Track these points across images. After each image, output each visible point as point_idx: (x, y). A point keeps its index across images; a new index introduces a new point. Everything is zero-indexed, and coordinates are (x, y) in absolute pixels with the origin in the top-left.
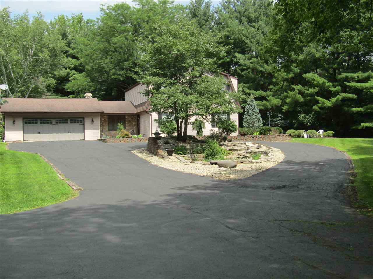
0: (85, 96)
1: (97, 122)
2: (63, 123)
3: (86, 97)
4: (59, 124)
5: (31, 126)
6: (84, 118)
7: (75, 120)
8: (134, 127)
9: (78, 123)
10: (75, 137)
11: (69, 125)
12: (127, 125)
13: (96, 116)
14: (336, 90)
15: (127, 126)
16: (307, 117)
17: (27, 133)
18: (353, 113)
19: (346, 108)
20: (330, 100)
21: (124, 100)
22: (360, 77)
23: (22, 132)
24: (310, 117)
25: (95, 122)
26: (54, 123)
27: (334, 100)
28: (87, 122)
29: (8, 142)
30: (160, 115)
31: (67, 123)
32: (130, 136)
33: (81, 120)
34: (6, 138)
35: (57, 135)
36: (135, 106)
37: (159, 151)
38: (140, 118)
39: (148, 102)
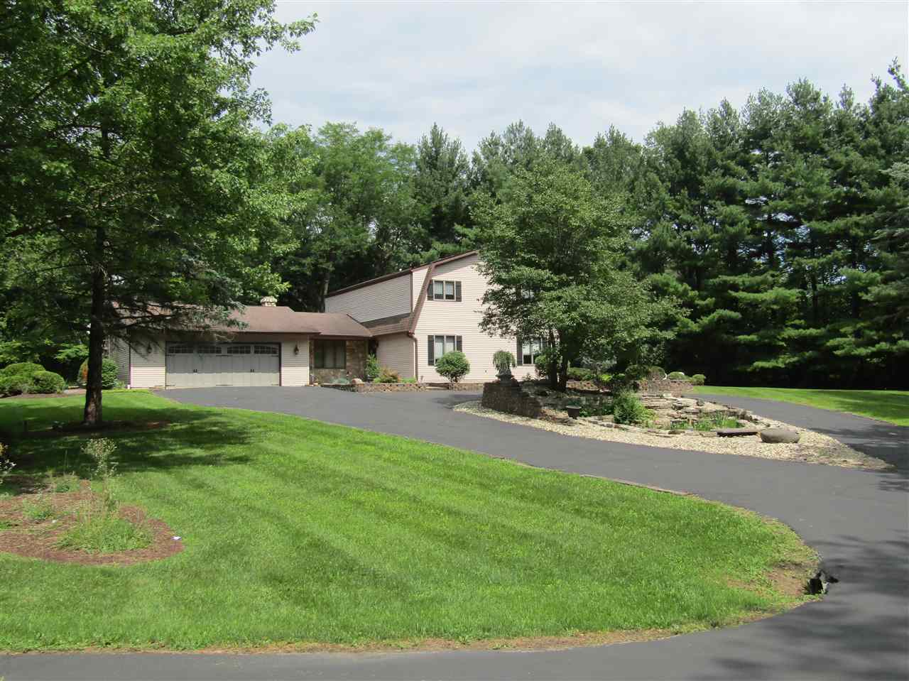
0: (264, 303)
1: (305, 351)
2: (242, 352)
3: (266, 304)
4: (234, 355)
5: (180, 357)
6: (280, 345)
7: (264, 348)
9: (269, 353)
10: (263, 379)
11: (252, 358)
13: (302, 341)
14: (707, 305)
15: (349, 361)
16: (655, 349)
17: (173, 372)
18: (738, 344)
19: (725, 336)
20: (698, 320)
22: (747, 283)
23: (163, 370)
24: (659, 349)
25: (300, 352)
26: (224, 352)
27: (705, 320)
28: (286, 352)
29: (134, 389)
30: (431, 340)
31: (248, 352)
32: (399, 379)
33: (274, 346)
34: (132, 381)
35: (230, 375)
36: (362, 323)
37: (545, 409)
38: (378, 345)
39: (412, 317)
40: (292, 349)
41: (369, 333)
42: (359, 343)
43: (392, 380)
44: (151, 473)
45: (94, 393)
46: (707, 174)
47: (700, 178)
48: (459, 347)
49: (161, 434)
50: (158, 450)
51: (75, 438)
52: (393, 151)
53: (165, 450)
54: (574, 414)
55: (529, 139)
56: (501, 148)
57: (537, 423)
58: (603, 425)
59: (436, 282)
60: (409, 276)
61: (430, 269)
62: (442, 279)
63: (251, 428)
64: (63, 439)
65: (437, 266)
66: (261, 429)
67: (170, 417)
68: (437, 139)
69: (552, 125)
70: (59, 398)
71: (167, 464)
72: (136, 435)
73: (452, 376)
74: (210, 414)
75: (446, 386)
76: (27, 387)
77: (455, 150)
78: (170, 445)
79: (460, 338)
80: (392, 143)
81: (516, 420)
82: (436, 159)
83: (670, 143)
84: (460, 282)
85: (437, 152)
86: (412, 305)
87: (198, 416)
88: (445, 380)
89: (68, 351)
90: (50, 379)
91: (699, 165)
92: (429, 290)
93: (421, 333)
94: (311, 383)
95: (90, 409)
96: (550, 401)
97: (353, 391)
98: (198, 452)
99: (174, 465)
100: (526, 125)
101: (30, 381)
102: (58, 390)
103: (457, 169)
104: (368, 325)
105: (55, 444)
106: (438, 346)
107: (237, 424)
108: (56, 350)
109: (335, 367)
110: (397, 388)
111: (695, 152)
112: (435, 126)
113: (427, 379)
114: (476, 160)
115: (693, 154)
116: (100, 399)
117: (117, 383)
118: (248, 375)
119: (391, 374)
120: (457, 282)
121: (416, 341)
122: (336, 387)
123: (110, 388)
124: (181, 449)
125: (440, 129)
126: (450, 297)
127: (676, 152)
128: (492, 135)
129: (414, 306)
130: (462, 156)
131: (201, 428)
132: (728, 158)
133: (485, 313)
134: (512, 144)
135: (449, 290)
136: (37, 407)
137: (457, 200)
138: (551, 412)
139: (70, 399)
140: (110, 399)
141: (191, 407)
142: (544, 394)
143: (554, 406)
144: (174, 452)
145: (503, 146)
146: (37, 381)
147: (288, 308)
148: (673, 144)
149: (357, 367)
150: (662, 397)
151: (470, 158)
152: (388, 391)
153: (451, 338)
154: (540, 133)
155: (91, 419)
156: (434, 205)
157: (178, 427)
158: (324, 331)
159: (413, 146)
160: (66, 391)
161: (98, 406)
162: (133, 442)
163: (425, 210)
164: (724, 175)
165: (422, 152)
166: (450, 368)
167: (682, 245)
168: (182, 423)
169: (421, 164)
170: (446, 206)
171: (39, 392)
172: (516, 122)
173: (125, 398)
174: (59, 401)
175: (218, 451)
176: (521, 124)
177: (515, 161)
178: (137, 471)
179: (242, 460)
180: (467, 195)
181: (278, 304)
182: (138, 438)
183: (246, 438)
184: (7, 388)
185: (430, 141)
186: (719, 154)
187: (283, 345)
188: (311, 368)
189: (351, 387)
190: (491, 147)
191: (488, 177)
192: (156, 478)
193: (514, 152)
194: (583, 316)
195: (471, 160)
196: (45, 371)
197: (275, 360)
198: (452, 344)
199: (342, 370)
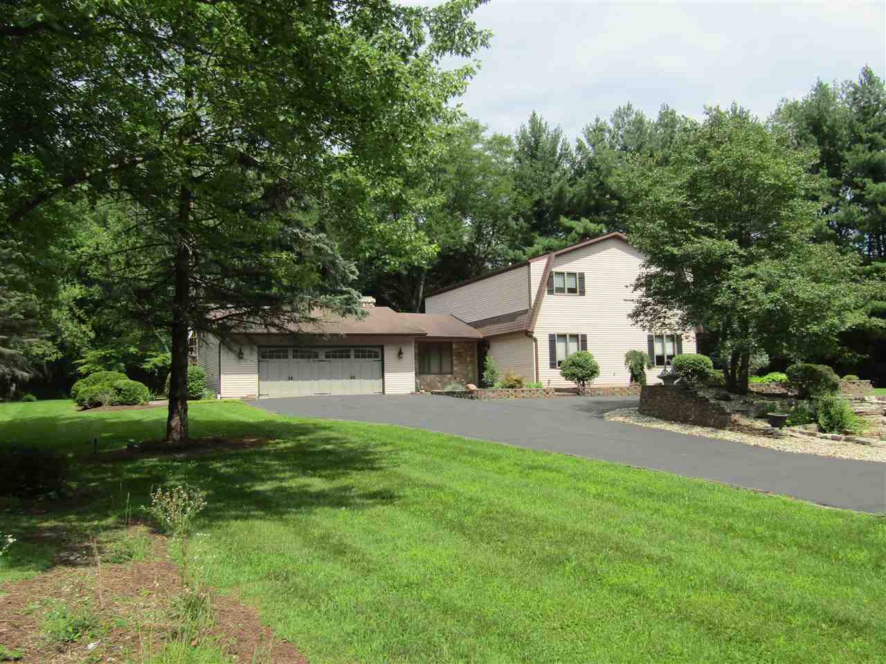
0: (362, 304)
1: (410, 354)
2: (341, 357)
4: (333, 360)
5: (274, 364)
6: (382, 348)
7: (365, 352)
8: (470, 368)
9: (370, 357)
10: (364, 387)
11: (354, 363)
12: (455, 362)
13: (407, 343)
15: (456, 365)
21: (423, 311)
23: (256, 376)
25: (404, 356)
26: (322, 357)
28: (390, 355)
29: (226, 399)
30: (553, 340)
31: (348, 357)
32: (524, 383)
33: (377, 350)
34: (222, 391)
35: (328, 382)
36: (468, 324)
37: (736, 417)
38: (489, 347)
39: (531, 313)
40: (397, 352)
41: (478, 334)
42: (466, 345)
43: (515, 385)
44: (257, 523)
45: (179, 403)
46: (849, 149)
47: (841, 154)
48: (584, 347)
49: (264, 454)
50: (263, 480)
51: (153, 461)
52: (490, 143)
53: (271, 479)
54: (777, 422)
55: (639, 122)
56: (607, 135)
57: (728, 435)
58: (826, 438)
59: (557, 273)
60: (526, 268)
61: (549, 259)
62: (562, 271)
63: (376, 446)
64: (138, 463)
65: (557, 256)
66: (389, 448)
67: (271, 431)
68: (537, 128)
69: (665, 107)
70: (142, 410)
71: (278, 505)
72: (231, 457)
73: (579, 379)
74: (317, 428)
75: (576, 392)
76: (108, 398)
77: (555, 139)
78: (277, 471)
79: (584, 336)
80: (487, 135)
81: (697, 431)
82: (537, 149)
83: (803, 117)
84: (583, 274)
85: (537, 142)
86: (530, 300)
87: (303, 430)
88: (571, 384)
89: (155, 360)
90: (133, 388)
91: (839, 140)
92: (548, 284)
93: (541, 333)
94: (417, 390)
95: (173, 424)
96: (738, 407)
97: (472, 398)
98: (317, 484)
99: (289, 506)
100: (635, 108)
101: (112, 391)
102: (142, 401)
103: (560, 158)
104: (476, 325)
105: (129, 471)
106: (560, 347)
107: (355, 441)
108: (142, 359)
109: (441, 373)
110: (522, 394)
111: (834, 126)
112: (534, 115)
113: (554, 385)
114: (580, 148)
115: (832, 128)
116: (186, 411)
117: (206, 392)
118: (347, 382)
119: (515, 378)
120: (579, 274)
121: (535, 340)
122: (448, 394)
123: (198, 398)
124: (292, 478)
125: (539, 117)
126: (572, 291)
127: (811, 128)
128: (597, 120)
129: (533, 302)
130: (564, 144)
131: (313, 446)
132: (874, 130)
133: (638, 302)
134: (619, 128)
135: (570, 283)
136: (115, 420)
137: (561, 190)
138: (744, 421)
139: (155, 411)
140: (197, 410)
141: (293, 419)
142: (727, 399)
143: (745, 413)
144: (284, 484)
145: (610, 131)
146: (119, 391)
147: (388, 308)
148: (807, 119)
149: (465, 373)
150: (863, 400)
151: (573, 146)
152: (512, 398)
153: (574, 337)
154: (652, 116)
155: (176, 436)
156: (536, 197)
157: (282, 446)
158: (432, 332)
159: (509, 136)
160: (150, 403)
161: (184, 420)
162: (227, 466)
163: (526, 204)
164: (870, 149)
165: (520, 143)
166: (577, 370)
167: (823, 231)
168: (286, 440)
169: (521, 155)
170: (549, 198)
171: (122, 404)
172: (624, 105)
173: (214, 409)
174: (143, 414)
175: (343, 482)
176: (629, 107)
177: (625, 148)
178: (236, 518)
179: (385, 497)
180: (571, 186)
181: (377, 304)
182: (233, 461)
183: (374, 460)
184: (87, 399)
185: (528, 130)
186: (863, 127)
187: (385, 348)
188: (416, 374)
189: (468, 394)
190: (597, 132)
191: (596, 165)
192: (265, 530)
193: (622, 137)
194: (788, 296)
195: (575, 149)
196: (128, 380)
197: (377, 365)
198: (576, 344)
199: (449, 376)
